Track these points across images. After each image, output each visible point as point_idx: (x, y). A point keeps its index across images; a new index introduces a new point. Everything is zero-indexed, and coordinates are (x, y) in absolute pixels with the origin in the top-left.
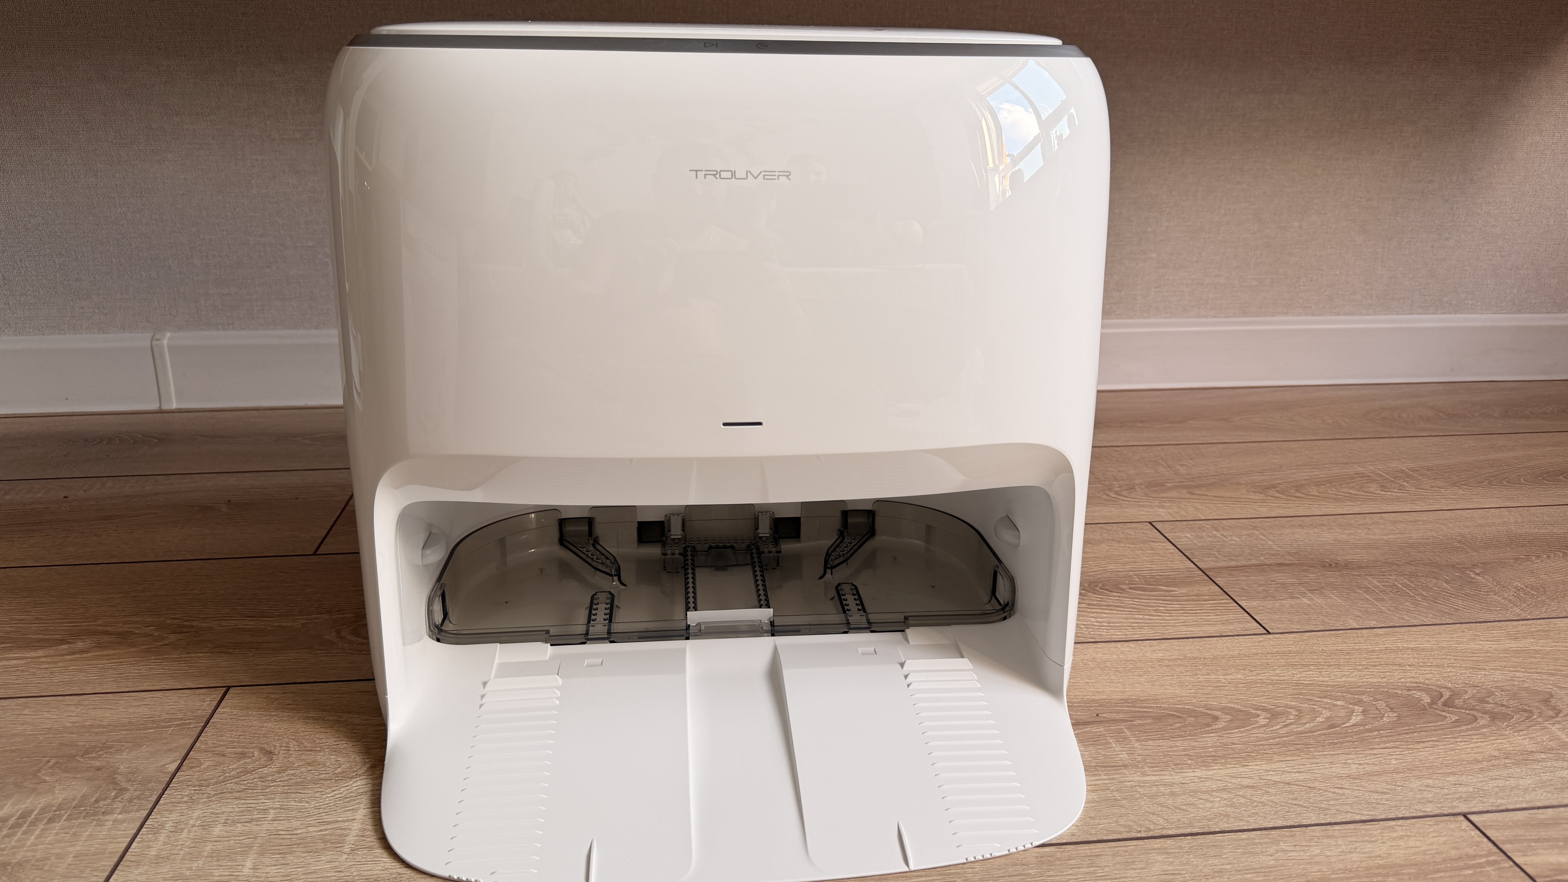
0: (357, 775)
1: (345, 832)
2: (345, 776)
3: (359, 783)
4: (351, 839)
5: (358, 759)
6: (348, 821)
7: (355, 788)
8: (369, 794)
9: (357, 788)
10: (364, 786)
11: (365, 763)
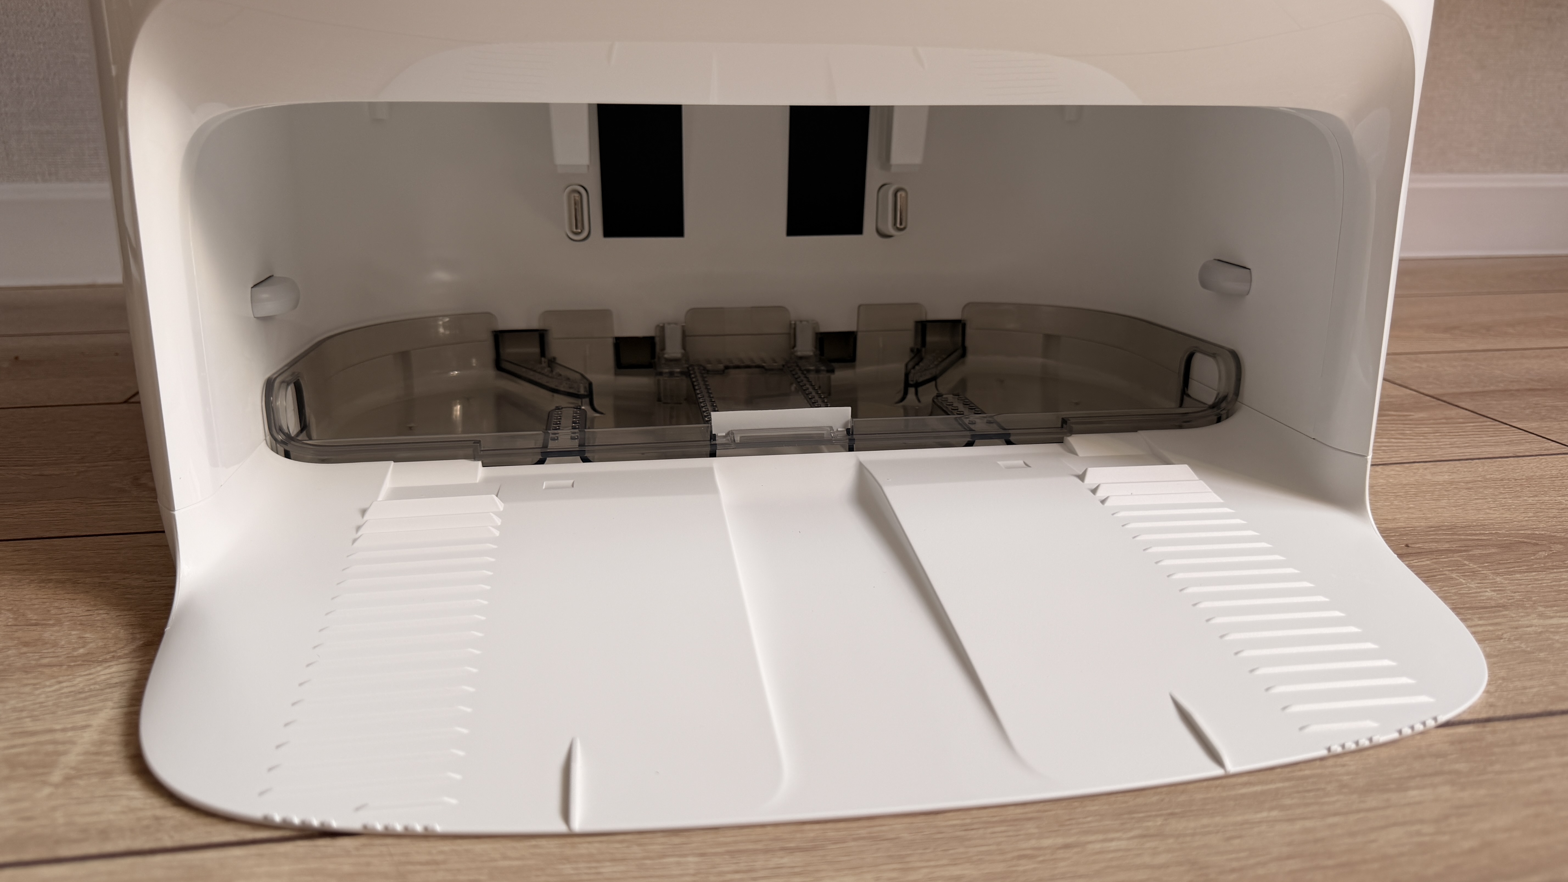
0: (113, 657)
1: (61, 748)
2: (89, 660)
3: (114, 669)
4: (72, 758)
5: (122, 634)
6: (73, 729)
7: (103, 677)
8: (128, 685)
9: (108, 676)
10: (122, 674)
11: (134, 639)
